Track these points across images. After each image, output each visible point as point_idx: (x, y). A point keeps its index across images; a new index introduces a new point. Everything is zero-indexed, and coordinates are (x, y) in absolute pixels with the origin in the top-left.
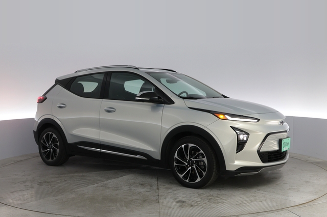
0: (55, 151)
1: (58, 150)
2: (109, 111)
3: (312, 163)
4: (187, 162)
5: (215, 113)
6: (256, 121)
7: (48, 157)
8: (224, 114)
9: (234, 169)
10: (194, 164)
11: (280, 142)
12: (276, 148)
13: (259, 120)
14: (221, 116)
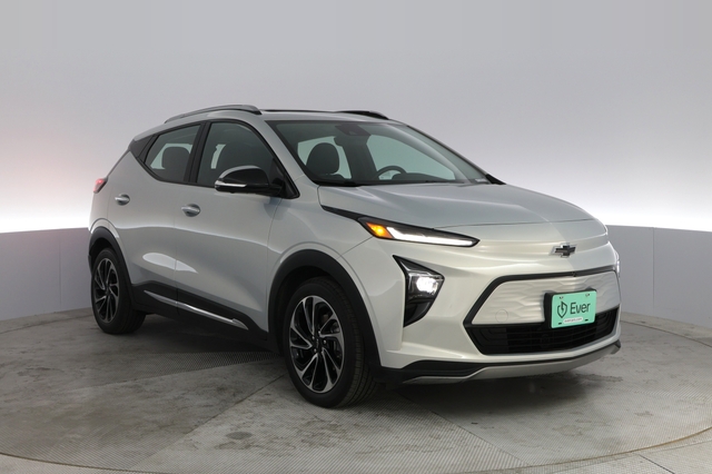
0: (113, 301)
1: (117, 298)
2: (190, 214)
3: (698, 341)
4: (311, 341)
5: (365, 221)
6: (470, 243)
7: (103, 312)
8: (385, 223)
9: (400, 365)
10: (324, 345)
11: (547, 300)
12: (536, 316)
13: (476, 241)
14: (379, 230)
